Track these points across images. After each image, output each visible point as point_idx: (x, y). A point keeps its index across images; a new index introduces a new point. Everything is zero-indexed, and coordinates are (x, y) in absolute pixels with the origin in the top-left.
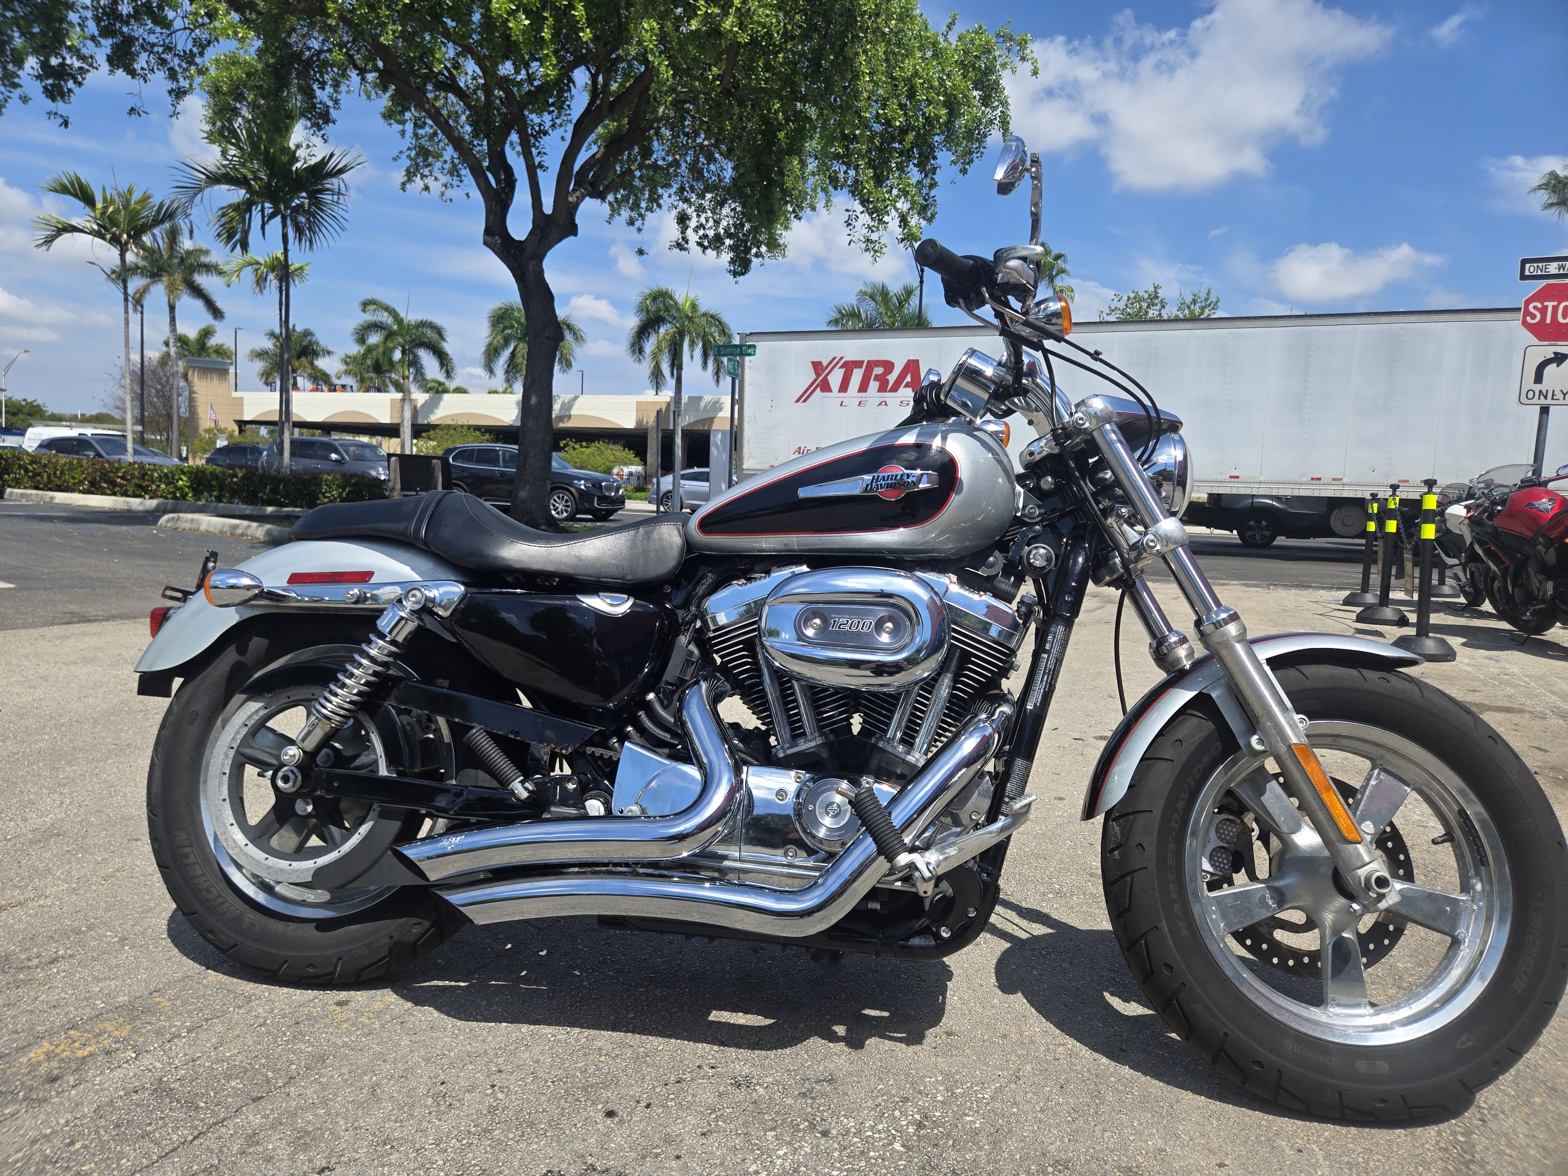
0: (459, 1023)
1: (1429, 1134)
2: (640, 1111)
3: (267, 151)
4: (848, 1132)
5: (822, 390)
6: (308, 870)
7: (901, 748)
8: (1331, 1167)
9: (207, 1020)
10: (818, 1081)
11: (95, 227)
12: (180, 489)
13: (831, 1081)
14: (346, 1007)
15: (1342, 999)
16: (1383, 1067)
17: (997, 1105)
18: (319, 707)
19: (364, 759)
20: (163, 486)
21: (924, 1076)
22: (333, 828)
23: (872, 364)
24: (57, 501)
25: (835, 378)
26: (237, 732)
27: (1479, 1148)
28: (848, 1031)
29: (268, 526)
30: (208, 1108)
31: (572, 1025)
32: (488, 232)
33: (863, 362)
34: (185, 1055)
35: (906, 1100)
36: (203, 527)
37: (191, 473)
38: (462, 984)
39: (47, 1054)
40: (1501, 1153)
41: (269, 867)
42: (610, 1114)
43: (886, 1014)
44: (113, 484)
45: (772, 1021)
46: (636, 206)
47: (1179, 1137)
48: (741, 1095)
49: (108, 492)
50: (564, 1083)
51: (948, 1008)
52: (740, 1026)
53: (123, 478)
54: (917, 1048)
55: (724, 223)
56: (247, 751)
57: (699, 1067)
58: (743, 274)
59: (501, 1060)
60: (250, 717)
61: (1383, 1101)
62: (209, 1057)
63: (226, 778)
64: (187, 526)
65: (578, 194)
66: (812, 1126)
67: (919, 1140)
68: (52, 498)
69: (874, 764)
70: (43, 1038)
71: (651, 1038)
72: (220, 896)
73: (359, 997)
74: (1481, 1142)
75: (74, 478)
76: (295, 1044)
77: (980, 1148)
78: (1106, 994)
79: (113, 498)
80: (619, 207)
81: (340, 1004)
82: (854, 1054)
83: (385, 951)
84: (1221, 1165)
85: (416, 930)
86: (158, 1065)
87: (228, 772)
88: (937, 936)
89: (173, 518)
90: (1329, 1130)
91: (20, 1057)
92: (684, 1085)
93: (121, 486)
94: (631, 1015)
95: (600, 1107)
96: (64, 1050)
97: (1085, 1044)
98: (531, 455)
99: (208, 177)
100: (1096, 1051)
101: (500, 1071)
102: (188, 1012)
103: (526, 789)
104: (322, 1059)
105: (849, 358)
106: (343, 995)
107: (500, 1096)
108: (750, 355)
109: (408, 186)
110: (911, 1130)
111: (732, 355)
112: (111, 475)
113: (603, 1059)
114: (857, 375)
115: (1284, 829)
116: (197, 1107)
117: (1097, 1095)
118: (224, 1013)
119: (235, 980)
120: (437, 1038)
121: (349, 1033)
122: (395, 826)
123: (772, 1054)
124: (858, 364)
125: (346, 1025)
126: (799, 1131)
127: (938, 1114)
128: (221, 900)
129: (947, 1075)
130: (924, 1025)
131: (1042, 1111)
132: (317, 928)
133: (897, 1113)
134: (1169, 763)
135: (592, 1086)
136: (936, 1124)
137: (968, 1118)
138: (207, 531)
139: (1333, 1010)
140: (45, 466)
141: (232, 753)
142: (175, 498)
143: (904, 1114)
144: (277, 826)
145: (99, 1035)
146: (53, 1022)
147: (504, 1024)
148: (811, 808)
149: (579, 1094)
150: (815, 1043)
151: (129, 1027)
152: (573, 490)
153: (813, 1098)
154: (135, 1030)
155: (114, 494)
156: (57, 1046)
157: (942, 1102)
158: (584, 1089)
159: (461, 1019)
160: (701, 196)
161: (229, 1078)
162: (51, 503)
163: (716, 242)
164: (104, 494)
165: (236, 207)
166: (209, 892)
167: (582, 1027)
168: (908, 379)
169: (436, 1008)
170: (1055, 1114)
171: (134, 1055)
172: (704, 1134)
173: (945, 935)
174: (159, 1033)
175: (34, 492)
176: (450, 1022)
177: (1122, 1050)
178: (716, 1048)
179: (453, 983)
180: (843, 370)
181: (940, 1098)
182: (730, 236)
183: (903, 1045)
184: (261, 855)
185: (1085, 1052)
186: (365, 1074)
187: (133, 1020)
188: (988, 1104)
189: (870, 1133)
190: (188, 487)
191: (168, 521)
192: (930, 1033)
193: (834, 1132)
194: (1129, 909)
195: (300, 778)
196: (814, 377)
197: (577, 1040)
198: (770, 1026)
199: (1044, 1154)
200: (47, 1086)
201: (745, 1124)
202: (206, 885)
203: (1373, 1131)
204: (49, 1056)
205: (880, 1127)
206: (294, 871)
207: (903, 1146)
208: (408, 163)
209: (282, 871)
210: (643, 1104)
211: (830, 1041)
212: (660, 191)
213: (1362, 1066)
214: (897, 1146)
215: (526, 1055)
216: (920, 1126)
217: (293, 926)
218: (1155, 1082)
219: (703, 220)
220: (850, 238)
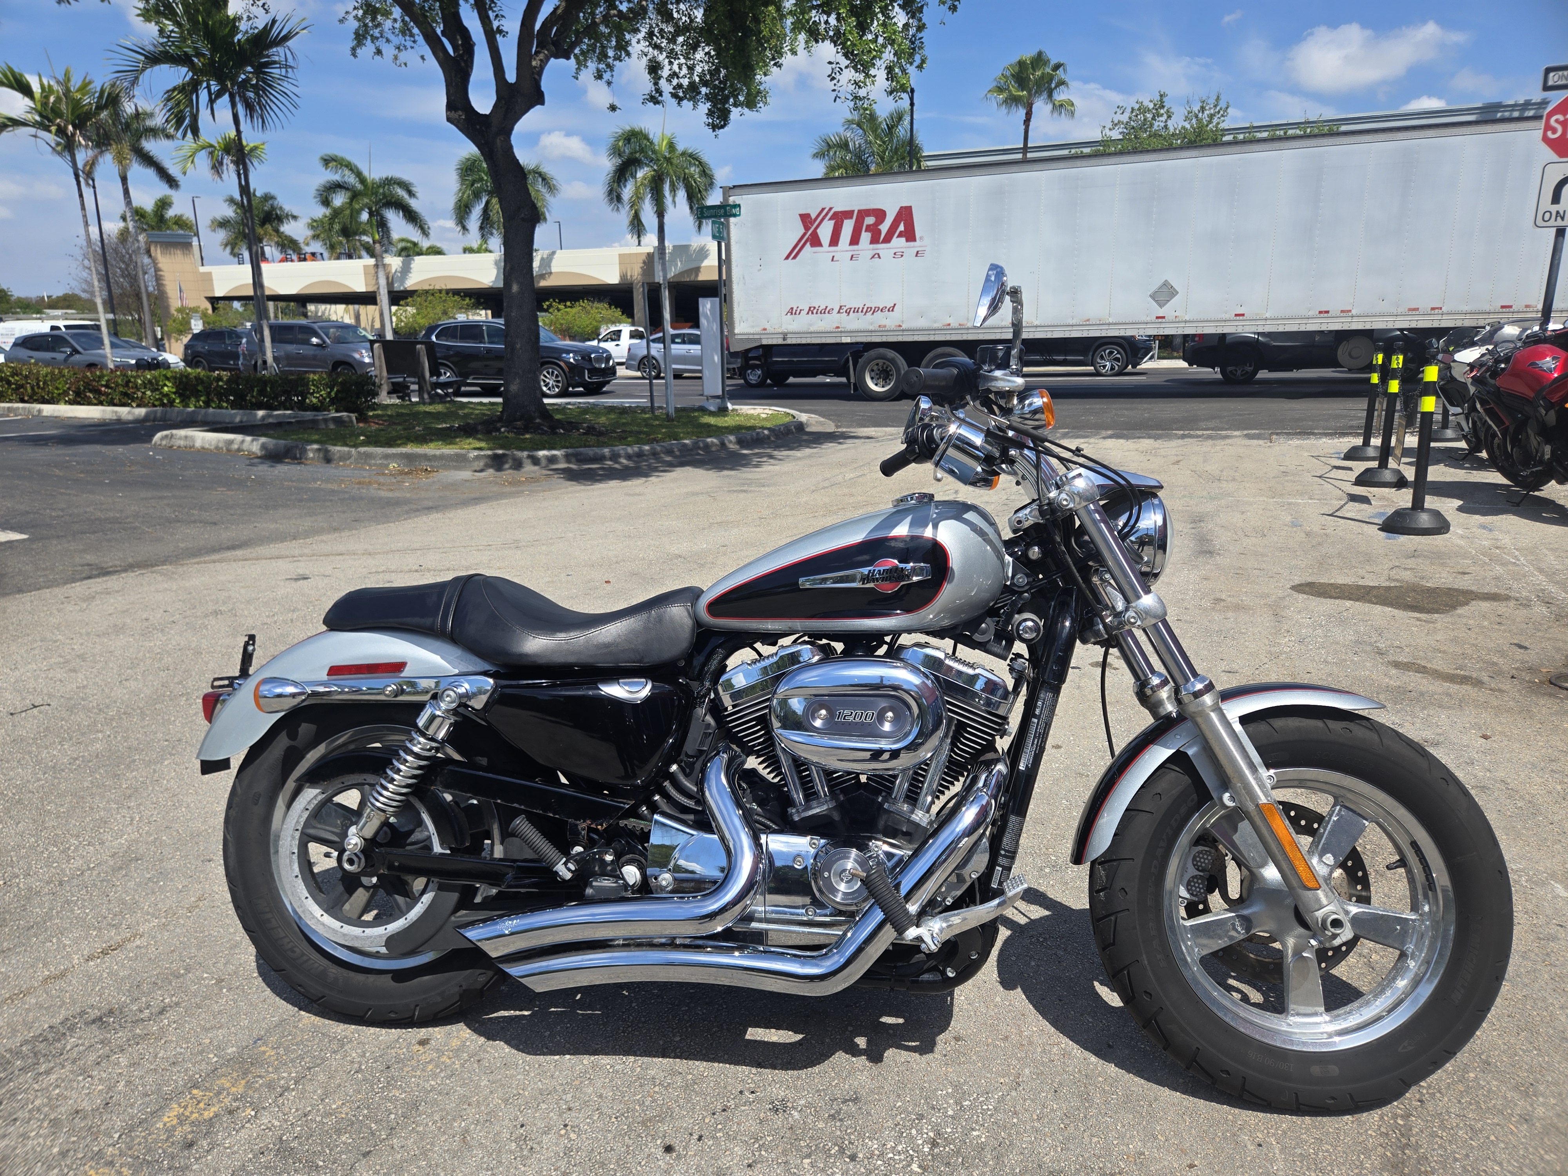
0: (529, 1058)
1: (1374, 1116)
2: (694, 1146)
3: (205, 24)
4: (872, 1154)
5: (812, 245)
6: (380, 936)
7: (906, 807)
8: (1285, 1160)
9: (309, 1068)
10: (845, 1101)
11: (38, 118)
12: (167, 395)
13: (856, 1100)
14: (428, 1047)
15: (1302, 1009)
16: (1334, 1070)
17: (1000, 1116)
18: (373, 800)
19: (417, 836)
20: (149, 393)
21: (936, 1090)
22: (397, 897)
23: (863, 214)
24: (46, 414)
25: (825, 231)
26: (300, 816)
27: (1415, 1130)
28: (869, 1042)
29: (263, 440)
30: (327, 1167)
31: (627, 1053)
32: (450, 107)
33: (853, 211)
34: (297, 1110)
35: (921, 1117)
36: (198, 444)
37: (175, 378)
38: (526, 1013)
39: (178, 1117)
40: (1434, 1135)
41: (344, 935)
42: (669, 1149)
43: (901, 1021)
44: (97, 392)
45: (801, 1036)
46: (603, 57)
47: (1156, 1138)
48: (778, 1120)
49: (95, 401)
50: (627, 1118)
51: (956, 1009)
52: (774, 1044)
53: (107, 386)
54: (929, 1057)
55: (698, 69)
56: (311, 831)
57: (741, 1092)
58: (722, 127)
59: (569, 1097)
60: (309, 802)
61: (1333, 1098)
62: (319, 1110)
63: (295, 857)
64: (182, 443)
65: (541, 56)
66: (842, 1151)
67: (933, 1160)
68: (40, 411)
69: (881, 823)
70: (172, 1099)
71: (697, 1063)
72: (303, 954)
73: (437, 1033)
74: (1417, 1124)
75: (57, 389)
76: (390, 1091)
77: (986, 1164)
78: (1096, 984)
79: (100, 408)
80: (585, 60)
81: (423, 1043)
82: (875, 1068)
83: (457, 998)
84: (1191, 1166)
85: (482, 979)
86: (277, 1123)
87: (296, 851)
88: (943, 973)
89: (166, 436)
90: (1286, 1121)
91: (156, 1123)
92: (728, 1113)
93: (107, 395)
94: (678, 1039)
95: (659, 1142)
96: (192, 1113)
97: (1077, 1042)
98: (518, 346)
99: (146, 57)
100: (1086, 1049)
101: (570, 1109)
102: (292, 1061)
103: (569, 870)
104: (415, 1106)
105: (838, 208)
106: (423, 1033)
107: (573, 1136)
108: (735, 215)
109: (358, 51)
110: (926, 1149)
111: (715, 216)
112: (94, 383)
113: (657, 1089)
114: (848, 226)
115: (1252, 864)
116: (317, 1166)
117: (1085, 1098)
118: (324, 1060)
119: (327, 1022)
120: (512, 1076)
121: (435, 1076)
122: (455, 896)
123: (803, 1073)
124: (848, 214)
125: (430, 1067)
126: (830, 1156)
127: (949, 1130)
128: (305, 958)
129: (957, 1087)
130: (935, 1030)
131: (1039, 1119)
132: (393, 979)
133: (914, 1132)
134: (1149, 815)
135: (650, 1120)
136: (948, 1142)
137: (975, 1133)
138: (203, 448)
139: (1292, 1019)
140: (26, 377)
141: (298, 834)
142: (163, 405)
143: (920, 1132)
144: (346, 896)
145: (219, 1093)
146: (176, 1081)
147: (568, 1057)
148: (826, 874)
149: (640, 1129)
150: (840, 1057)
151: (243, 1082)
152: (562, 364)
153: (841, 1120)
154: (249, 1086)
155: (101, 404)
156: (186, 1107)
157: (952, 1117)
158: (643, 1123)
159: (529, 1053)
160: (672, 40)
161: (339, 1132)
162: (41, 416)
163: (691, 93)
164: (90, 403)
165: (181, 89)
166: (294, 952)
167: (635, 1055)
168: (902, 228)
169: (506, 1042)
170: (1051, 1122)
171: (253, 1113)
172: (749, 1166)
173: (950, 975)
174: (270, 1086)
175: (21, 405)
176: (521, 1057)
177: (1110, 1046)
178: (754, 1070)
179: (518, 1013)
180: (833, 222)
181: (950, 1113)
182: (705, 84)
183: (917, 1055)
184: (335, 924)
185: (1076, 1051)
186: (454, 1120)
187: (245, 1074)
188: (991, 1116)
189: (891, 1155)
190: (175, 393)
191: (162, 438)
192: (941, 1038)
193: (861, 1155)
194: (1113, 944)
195: (363, 860)
196: (803, 231)
197: (633, 1070)
198: (799, 1043)
199: (1040, 1166)
200: (186, 1153)
201: (785, 1153)
202: (289, 946)
203: (1325, 1119)
204: (182, 1120)
205: (900, 1148)
206: (368, 938)
207: (920, 1167)
208: (356, 24)
209: (357, 937)
210: (696, 1137)
211: (854, 1055)
212: (628, 36)
213: (1316, 1070)
214: (915, 1167)
215: (590, 1090)
216: (934, 1144)
217: (371, 978)
218: (1137, 1079)
219: (675, 68)
220: (835, 94)
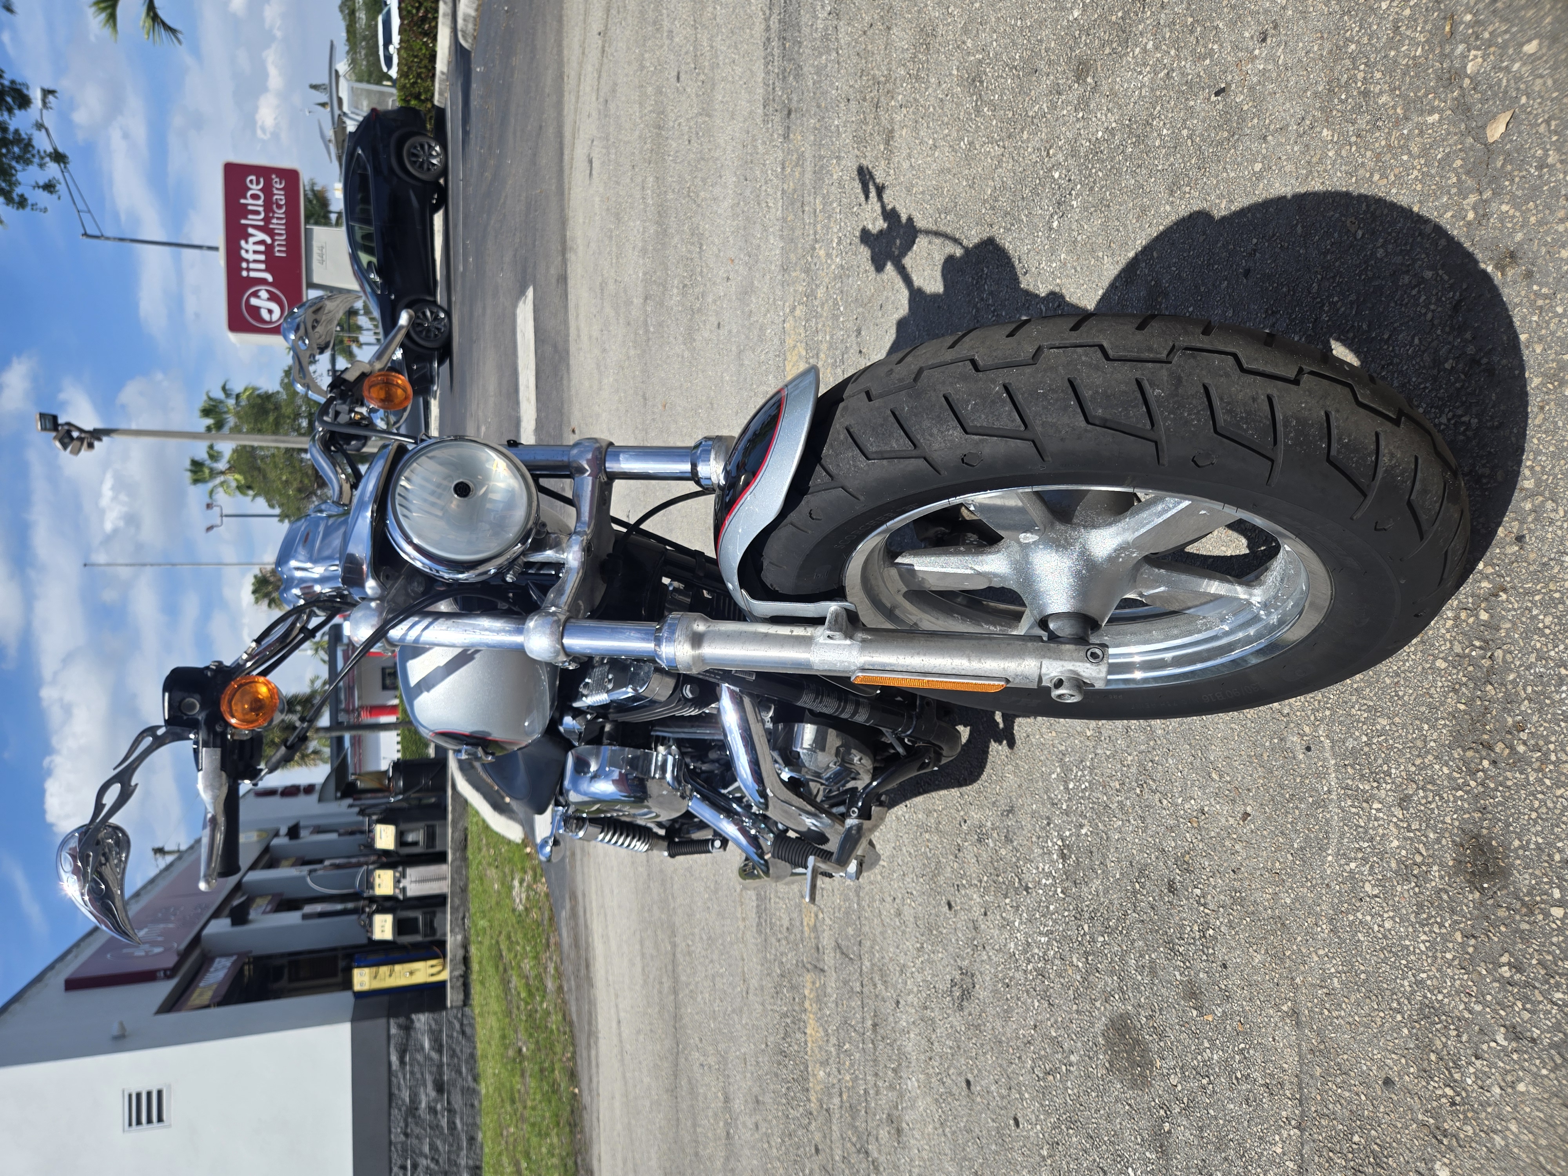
8: (1336, 769)
24: (445, 70)
49: (433, 24)
50: (926, 876)
67: (1067, 879)
75: (421, 49)
89: (463, 36)
93: (427, 11)
112: (416, 18)
127: (1067, 833)
133: (1049, 844)
140: (410, 68)
155: (436, 19)
162: (447, 75)
170: (1130, 788)
181: (1064, 806)
189: (1044, 880)
191: (466, 41)
193: (1030, 885)
201: (995, 894)
205: (1047, 869)
215: (905, 849)
216: (1063, 856)
